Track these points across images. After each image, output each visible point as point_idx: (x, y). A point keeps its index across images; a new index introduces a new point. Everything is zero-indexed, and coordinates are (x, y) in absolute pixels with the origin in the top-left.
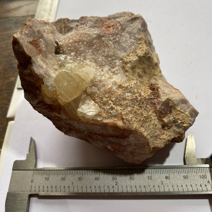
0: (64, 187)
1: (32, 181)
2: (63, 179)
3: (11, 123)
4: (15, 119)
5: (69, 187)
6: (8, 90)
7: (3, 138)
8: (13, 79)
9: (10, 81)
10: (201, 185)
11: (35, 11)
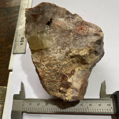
0: (39, 109)
1: (23, 105)
2: (38, 104)
3: (11, 73)
4: (13, 71)
5: (41, 109)
6: (8, 52)
7: (8, 79)
8: (11, 46)
9: (9, 47)
10: (107, 109)
11: (20, 3)
